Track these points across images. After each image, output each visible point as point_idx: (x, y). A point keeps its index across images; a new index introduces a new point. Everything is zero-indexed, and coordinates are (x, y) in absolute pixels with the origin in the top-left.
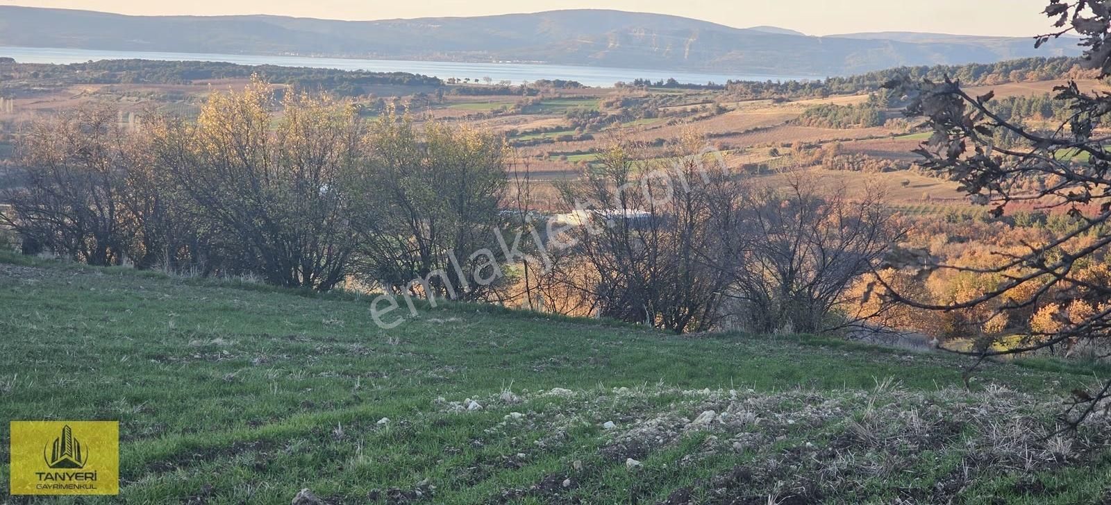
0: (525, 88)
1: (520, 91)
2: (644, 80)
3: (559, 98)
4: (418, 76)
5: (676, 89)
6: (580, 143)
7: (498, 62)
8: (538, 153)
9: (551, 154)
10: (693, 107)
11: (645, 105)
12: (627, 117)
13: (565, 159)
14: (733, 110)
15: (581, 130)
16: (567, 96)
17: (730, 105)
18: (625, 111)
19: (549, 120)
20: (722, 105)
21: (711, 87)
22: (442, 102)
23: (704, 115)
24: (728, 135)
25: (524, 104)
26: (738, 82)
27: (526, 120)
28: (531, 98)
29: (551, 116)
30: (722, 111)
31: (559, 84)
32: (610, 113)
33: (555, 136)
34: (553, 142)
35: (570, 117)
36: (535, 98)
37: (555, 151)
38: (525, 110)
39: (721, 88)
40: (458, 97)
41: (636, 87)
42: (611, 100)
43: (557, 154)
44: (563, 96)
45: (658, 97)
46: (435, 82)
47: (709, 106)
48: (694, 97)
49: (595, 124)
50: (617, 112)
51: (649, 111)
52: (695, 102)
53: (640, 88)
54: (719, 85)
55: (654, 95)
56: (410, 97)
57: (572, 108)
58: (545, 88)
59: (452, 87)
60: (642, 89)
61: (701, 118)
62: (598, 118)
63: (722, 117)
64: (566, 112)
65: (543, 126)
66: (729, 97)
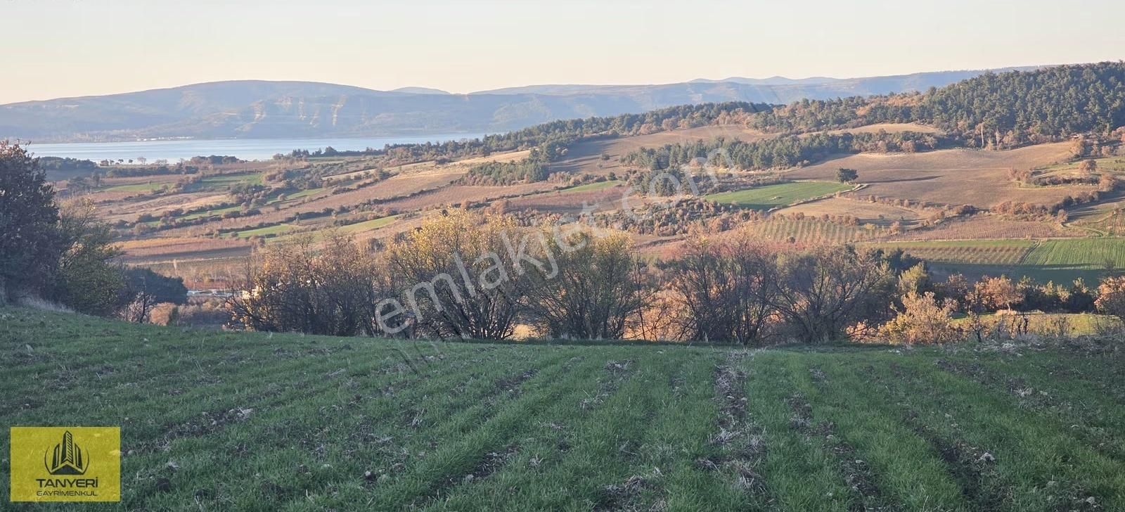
0: (184, 167)
1: (179, 169)
2: (302, 151)
3: (221, 175)
4: (68, 159)
5: (335, 158)
6: (248, 218)
7: (142, 140)
8: (208, 231)
9: (221, 231)
10: (356, 174)
11: (308, 176)
12: (291, 189)
13: (236, 235)
14: (397, 174)
15: (247, 205)
16: (228, 172)
17: (394, 170)
18: (289, 183)
19: (213, 197)
20: (385, 170)
21: (369, 152)
22: (99, 185)
23: (368, 181)
24: (394, 199)
25: (185, 183)
26: (396, 146)
27: (189, 199)
28: (191, 176)
29: (214, 193)
30: (385, 176)
31: (216, 160)
32: (275, 186)
33: (222, 213)
34: (220, 219)
35: (234, 193)
36: (195, 176)
37: (224, 228)
38: (186, 188)
39: (379, 153)
40: (115, 179)
41: (295, 158)
42: (273, 173)
43: (227, 231)
44: (223, 172)
45: (319, 167)
46: (88, 165)
47: (372, 171)
48: (355, 165)
49: (260, 198)
50: (281, 185)
51: (313, 182)
52: (356, 169)
53: (299, 159)
54: (377, 150)
55: (315, 165)
56: (65, 182)
57: (234, 183)
58: (203, 165)
59: (107, 169)
60: (301, 160)
61: (365, 185)
62: (263, 192)
63: (385, 182)
64: (229, 189)
65: (208, 204)
66: (391, 161)
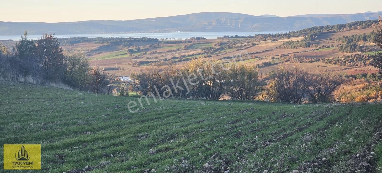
0: (187, 41)
1: (185, 42)
2: (227, 36)
3: (199, 44)
4: (150, 38)
5: (238, 38)
7: (175, 32)
10: (244, 44)
11: (228, 44)
12: (222, 49)
14: (258, 44)
15: (207, 54)
16: (201, 43)
17: (257, 43)
18: (222, 47)
19: (196, 51)
20: (254, 43)
21: (250, 37)
22: (159, 47)
23: (248, 46)
24: (257, 53)
25: (187, 46)
26: (259, 35)
27: (188, 52)
28: (189, 44)
29: (197, 50)
30: (254, 45)
31: (198, 39)
32: (217, 47)
33: (198, 56)
34: (198, 58)
35: (203, 50)
36: (191, 44)
38: (188, 48)
40: (164, 45)
41: (224, 38)
42: (217, 43)
44: (200, 43)
45: (232, 41)
46: (156, 40)
47: (250, 43)
48: (244, 41)
49: (212, 51)
50: (219, 47)
51: (229, 46)
52: (245, 42)
53: (226, 38)
54: (252, 36)
55: (231, 41)
56: (148, 46)
57: (203, 46)
58: (194, 40)
59: (162, 42)
60: (226, 39)
61: (247, 48)
62: (213, 49)
63: (254, 47)
64: (201, 48)
65: (194, 53)
66: (256, 40)
